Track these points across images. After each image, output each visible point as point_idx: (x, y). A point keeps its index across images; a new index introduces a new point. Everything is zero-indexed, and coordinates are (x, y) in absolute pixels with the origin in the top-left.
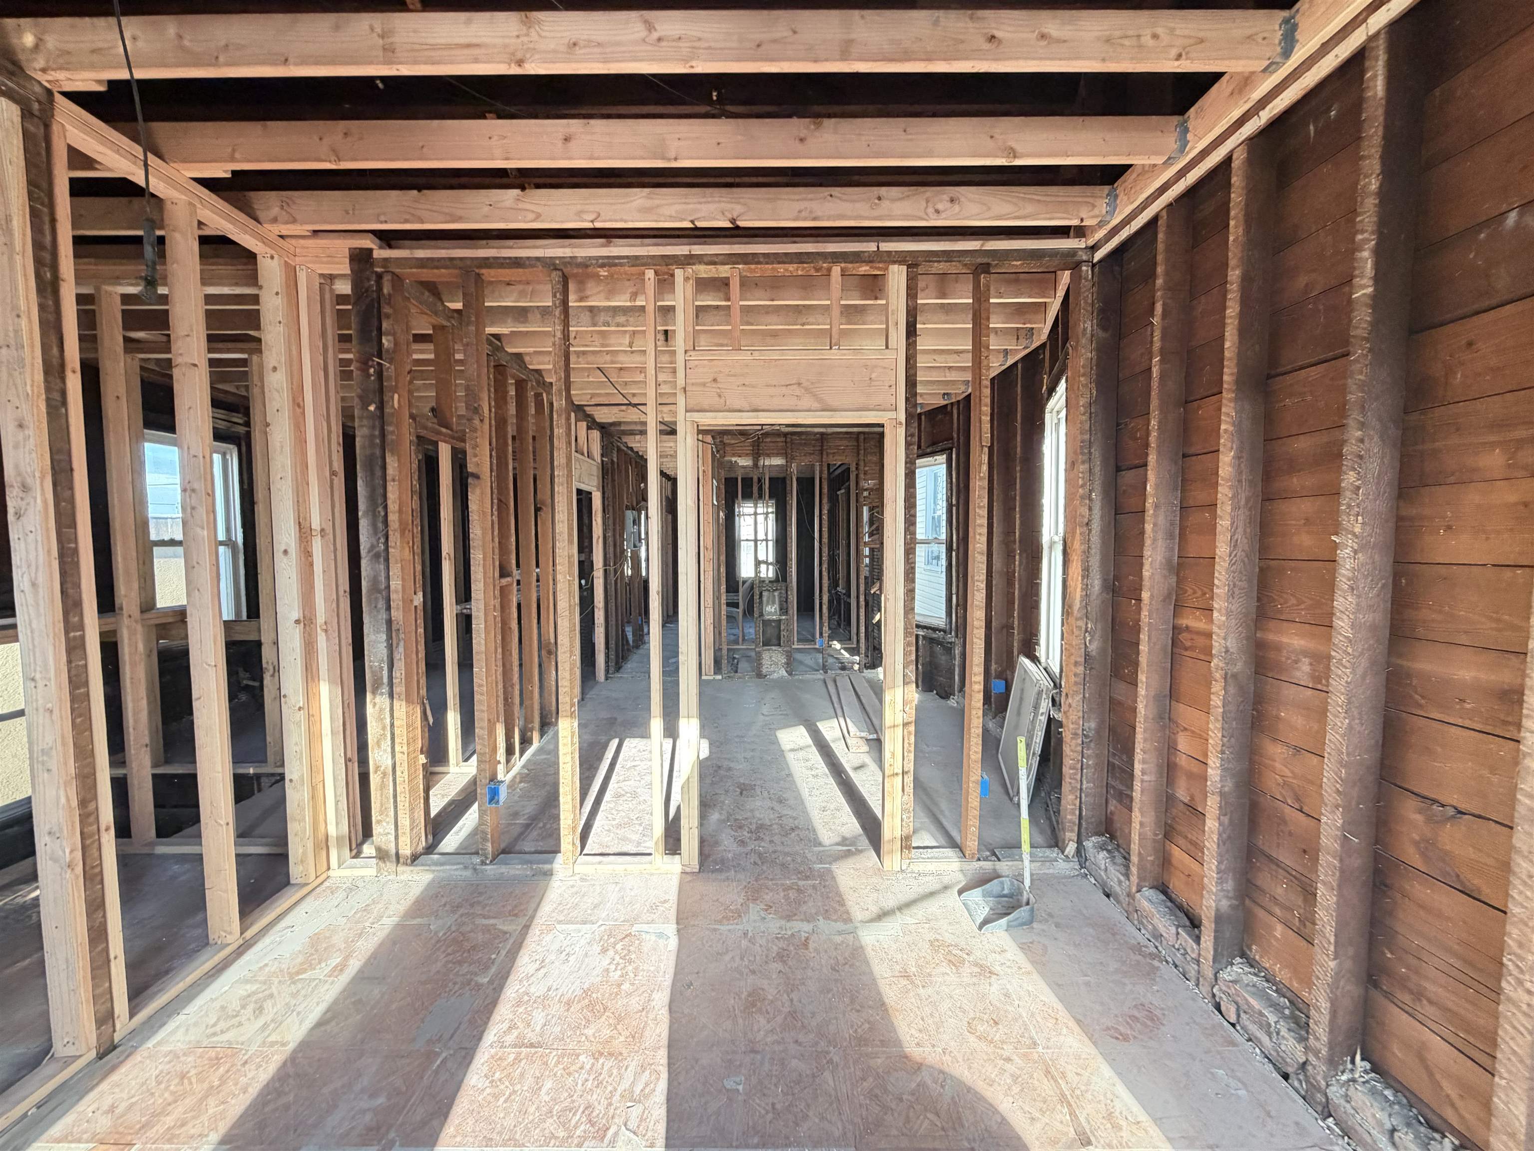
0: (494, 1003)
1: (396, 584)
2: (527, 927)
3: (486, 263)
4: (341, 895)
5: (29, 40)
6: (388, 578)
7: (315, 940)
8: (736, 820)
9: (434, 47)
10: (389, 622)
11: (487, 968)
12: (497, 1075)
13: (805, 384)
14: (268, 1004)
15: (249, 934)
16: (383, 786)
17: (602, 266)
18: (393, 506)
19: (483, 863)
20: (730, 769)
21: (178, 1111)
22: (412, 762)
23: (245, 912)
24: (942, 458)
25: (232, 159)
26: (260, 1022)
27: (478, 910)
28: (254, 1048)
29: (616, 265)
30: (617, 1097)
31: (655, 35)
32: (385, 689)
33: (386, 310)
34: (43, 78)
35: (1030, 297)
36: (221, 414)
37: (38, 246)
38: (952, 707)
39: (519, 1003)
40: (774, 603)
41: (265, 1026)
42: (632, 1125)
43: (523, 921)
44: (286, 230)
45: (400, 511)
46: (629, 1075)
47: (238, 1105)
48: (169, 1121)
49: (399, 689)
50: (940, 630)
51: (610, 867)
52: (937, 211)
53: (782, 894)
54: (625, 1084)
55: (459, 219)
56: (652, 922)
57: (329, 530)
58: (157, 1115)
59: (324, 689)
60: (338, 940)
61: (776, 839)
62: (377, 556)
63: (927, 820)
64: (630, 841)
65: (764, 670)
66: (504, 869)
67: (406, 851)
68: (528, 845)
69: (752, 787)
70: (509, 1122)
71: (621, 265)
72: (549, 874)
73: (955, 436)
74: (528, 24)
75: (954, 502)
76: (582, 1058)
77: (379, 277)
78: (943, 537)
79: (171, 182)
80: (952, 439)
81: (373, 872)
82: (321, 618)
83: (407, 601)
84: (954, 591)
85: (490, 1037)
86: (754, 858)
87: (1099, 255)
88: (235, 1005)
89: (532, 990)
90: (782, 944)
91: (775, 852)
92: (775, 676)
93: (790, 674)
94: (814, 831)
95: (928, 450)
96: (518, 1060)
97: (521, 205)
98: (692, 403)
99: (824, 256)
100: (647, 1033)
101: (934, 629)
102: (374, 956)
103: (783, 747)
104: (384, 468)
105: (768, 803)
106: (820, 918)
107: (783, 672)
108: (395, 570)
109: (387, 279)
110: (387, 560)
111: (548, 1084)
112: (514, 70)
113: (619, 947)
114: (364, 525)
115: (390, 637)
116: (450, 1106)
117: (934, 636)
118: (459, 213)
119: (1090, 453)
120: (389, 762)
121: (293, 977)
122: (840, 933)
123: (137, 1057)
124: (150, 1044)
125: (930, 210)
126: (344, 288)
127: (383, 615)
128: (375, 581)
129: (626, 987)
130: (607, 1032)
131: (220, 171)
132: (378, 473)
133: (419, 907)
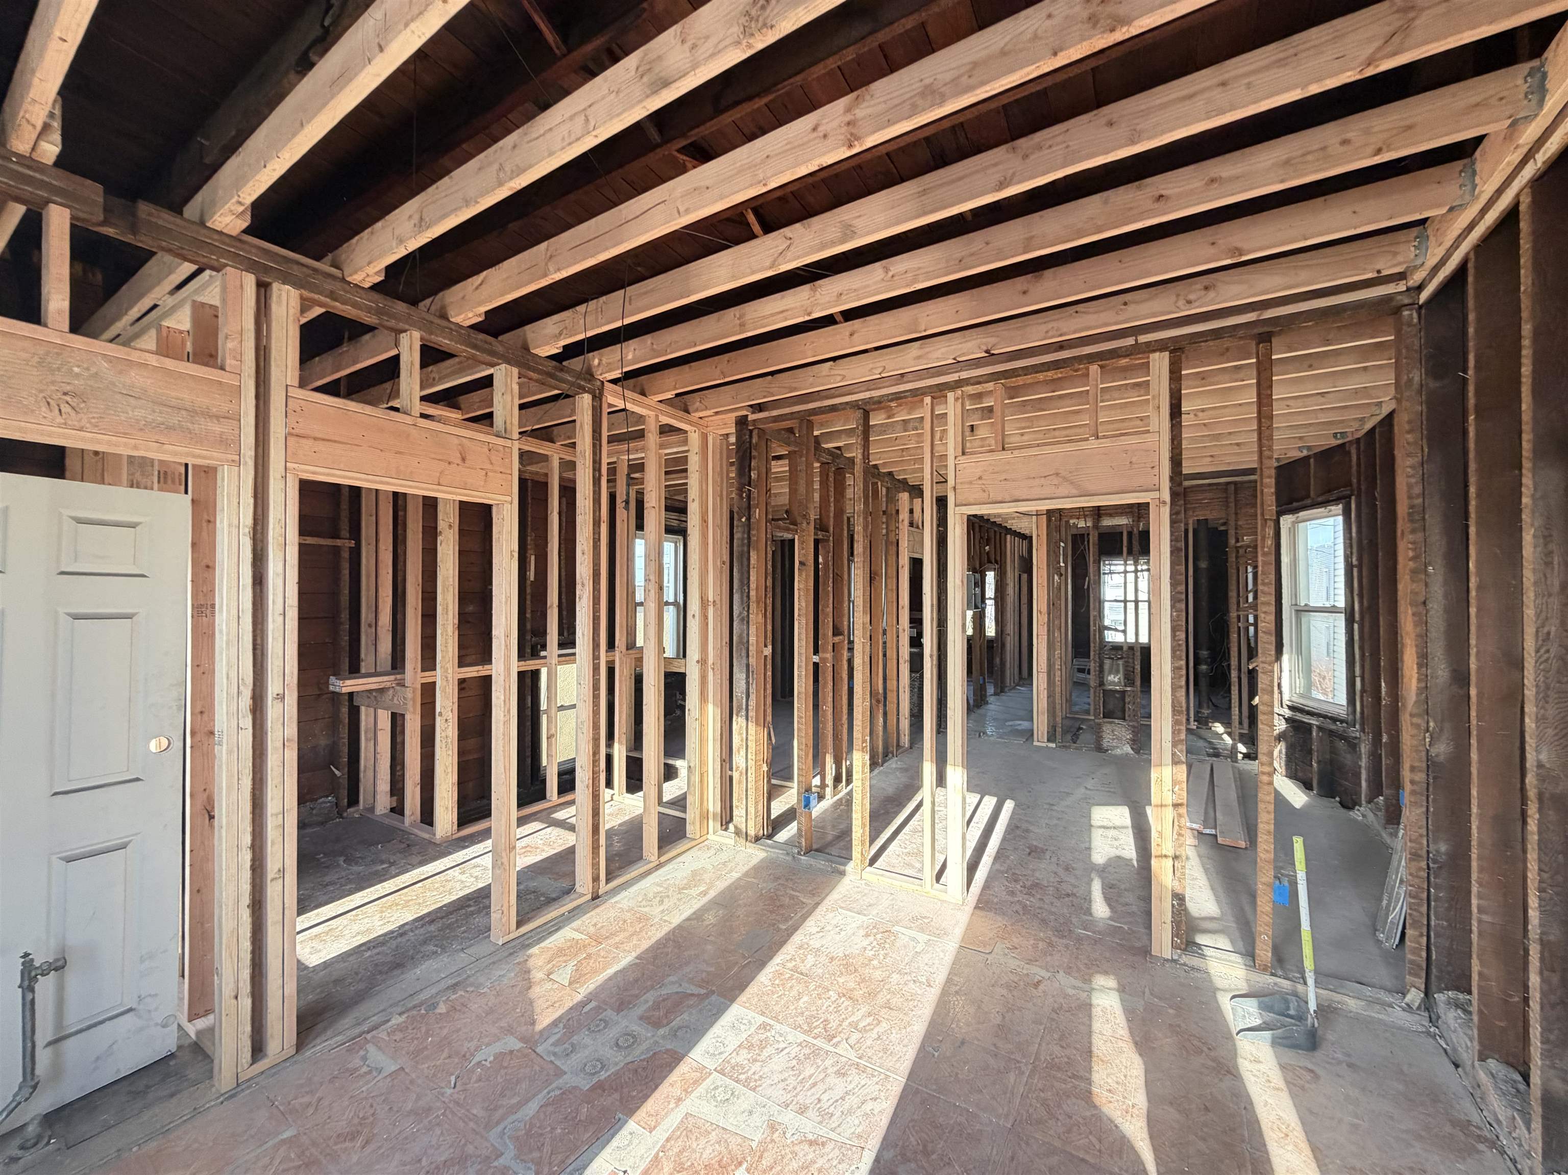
0: (785, 942)
1: (752, 639)
2: (818, 904)
3: (814, 412)
4: (712, 851)
5: (596, 362)
6: (748, 635)
7: (694, 873)
8: (1014, 874)
9: (764, 317)
10: (748, 666)
11: (786, 920)
12: (777, 982)
13: (1063, 473)
14: (666, 900)
15: (663, 859)
16: (740, 782)
17: (892, 400)
18: (753, 586)
19: (799, 853)
20: (1027, 831)
21: (622, 936)
22: (758, 768)
23: (660, 848)
24: (1338, 508)
25: (675, 389)
26: (661, 908)
27: (790, 884)
28: (657, 920)
29: (901, 398)
30: (846, 1023)
31: (890, 274)
32: (744, 713)
33: (754, 453)
34: (600, 378)
35: (1372, 338)
37: (594, 462)
38: (1356, 821)
39: (801, 947)
40: (1117, 672)
41: (663, 911)
42: (852, 1041)
43: (817, 899)
44: (701, 414)
45: (757, 589)
46: (858, 1015)
47: (645, 945)
48: (617, 939)
49: (752, 714)
50: (1342, 721)
51: (890, 881)
52: (1189, 302)
53: (1032, 942)
54: (854, 1018)
55: (795, 389)
56: (910, 928)
57: (718, 602)
58: (613, 934)
59: (710, 707)
60: (707, 877)
61: (1047, 899)
62: (742, 620)
64: (913, 867)
65: (1105, 744)
66: (812, 861)
67: (752, 832)
68: (834, 851)
69: (1043, 851)
70: (777, 1008)
71: (905, 397)
72: (843, 873)
73: (1354, 481)
74: (814, 290)
75: (1355, 562)
76: (831, 993)
77: (751, 431)
78: (1341, 603)
79: (649, 407)
80: (1351, 485)
81: (732, 842)
82: (710, 661)
83: (759, 652)
84: (1358, 671)
85: (778, 959)
86: (1018, 907)
87: (1424, 296)
88: (651, 895)
89: (811, 942)
90: (1012, 977)
91: (1040, 908)
92: (1118, 752)
93: (1137, 751)
94: (1090, 901)
95: (1320, 499)
96: (791, 978)
97: (833, 372)
98: (960, 498)
99: (1079, 359)
100: (880, 996)
101: (1334, 719)
102: (722, 893)
103: (1093, 823)
104: (749, 559)
105: (1053, 867)
106: (1061, 972)
107: (1128, 749)
108: (753, 630)
109: (755, 433)
110: (748, 622)
111: (805, 998)
112: (807, 318)
113: (879, 936)
114: (736, 597)
115: (748, 677)
116: (746, 986)
117: (1333, 727)
118: (794, 385)
119: (1424, 519)
120: (744, 765)
121: (680, 890)
122: (1074, 987)
123: (607, 905)
124: (613, 900)
125: (1181, 303)
126: (733, 439)
127: (744, 661)
128: (740, 636)
129: (875, 962)
130: (852, 985)
131: (670, 395)
132: (745, 563)
133: (756, 869)
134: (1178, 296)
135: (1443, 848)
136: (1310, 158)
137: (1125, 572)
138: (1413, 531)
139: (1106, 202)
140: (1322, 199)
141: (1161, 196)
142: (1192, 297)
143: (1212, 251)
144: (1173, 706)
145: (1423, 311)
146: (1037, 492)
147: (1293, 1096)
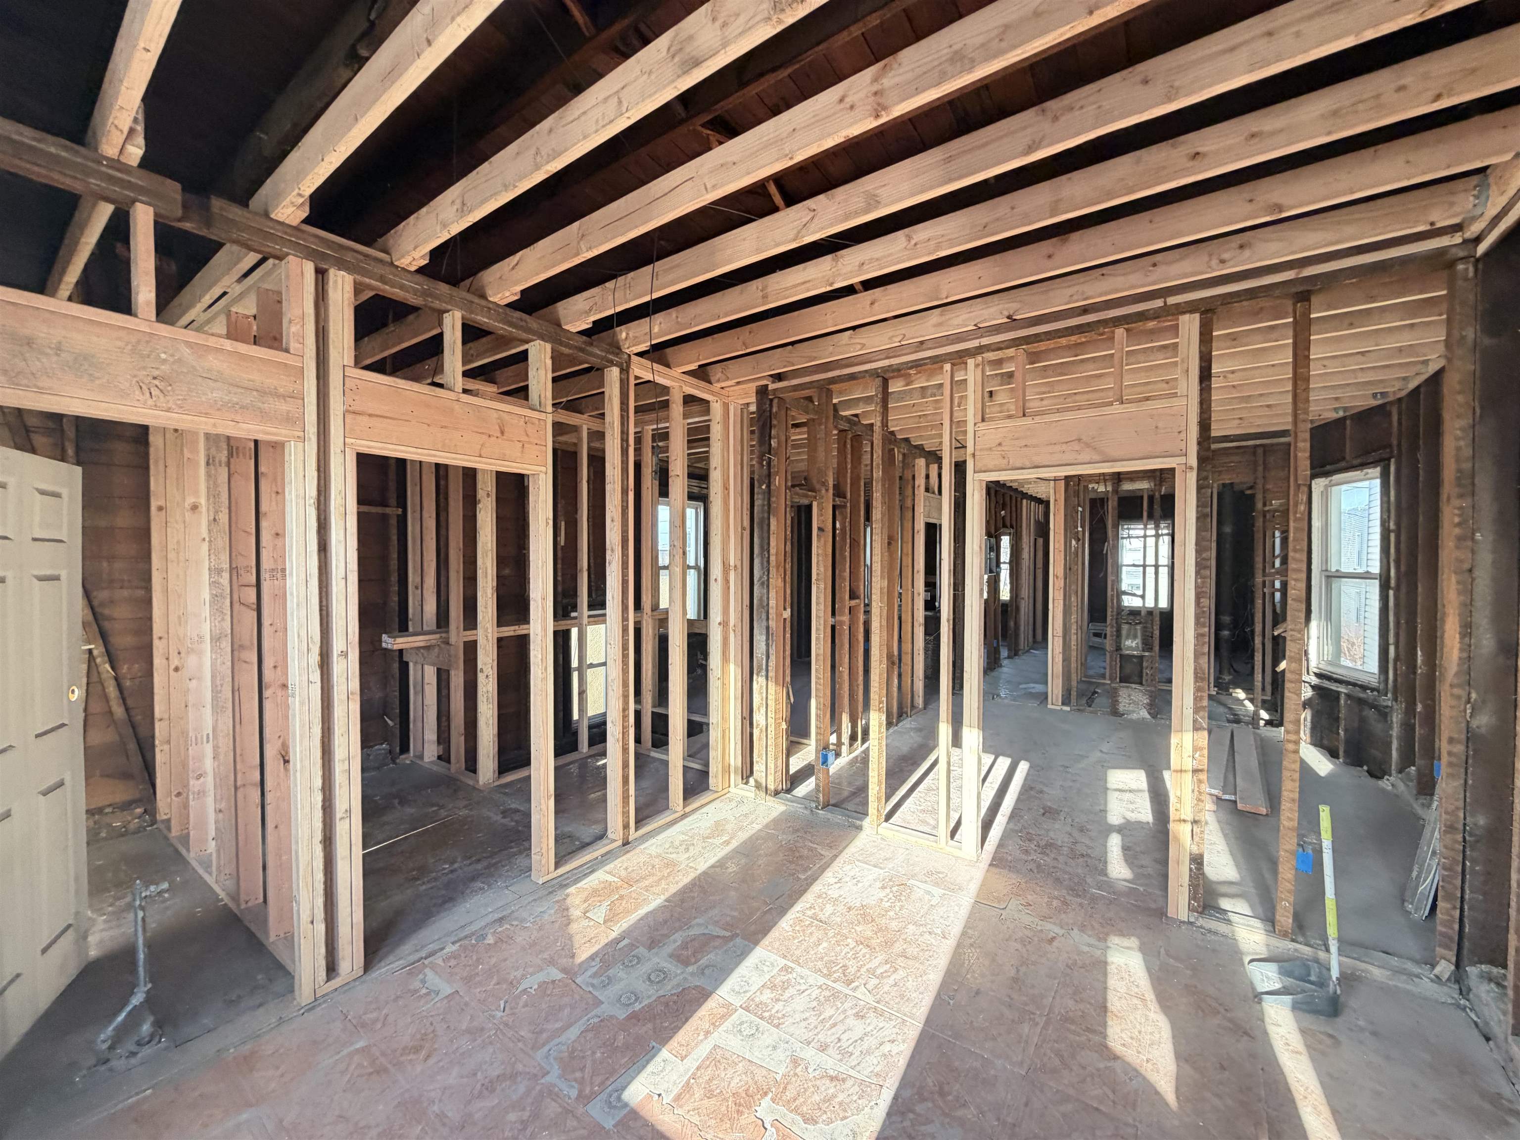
0: (805, 891)
1: (772, 603)
2: (836, 856)
3: (833, 381)
4: (734, 804)
5: (624, 335)
6: (768, 598)
7: (717, 824)
8: (1028, 833)
9: (787, 289)
10: (768, 628)
11: (805, 870)
12: (797, 928)
13: (1084, 439)
14: (691, 848)
15: (688, 809)
16: (760, 739)
17: (911, 368)
18: (773, 551)
19: (817, 808)
20: (1041, 792)
21: (651, 880)
22: (778, 725)
23: (685, 799)
24: (1376, 471)
25: (699, 360)
26: (687, 856)
27: (809, 837)
28: (683, 866)
29: (921, 365)
30: (863, 970)
31: (913, 242)
32: (764, 673)
33: (774, 422)
34: (627, 351)
35: (1421, 293)
36: (695, 482)
37: (622, 432)
38: (1383, 791)
39: (819, 897)
40: (1135, 637)
41: (688, 858)
42: (870, 986)
43: (835, 852)
44: (723, 384)
45: (777, 554)
46: (875, 962)
47: (673, 889)
48: (647, 883)
49: (771, 674)
50: (1373, 690)
51: (905, 836)
52: (1223, 261)
53: (1046, 900)
54: (872, 965)
55: (815, 359)
56: (926, 882)
57: (739, 566)
58: (643, 878)
59: (732, 667)
60: (729, 827)
61: (1061, 859)
62: (763, 584)
63: (1253, 890)
64: (928, 824)
65: (1121, 708)
66: (829, 816)
67: (772, 787)
68: (851, 806)
69: (1058, 812)
70: (798, 952)
71: (925, 364)
72: (859, 828)
73: (1395, 442)
74: (836, 260)
75: (1392, 526)
76: (849, 940)
77: (771, 400)
78: (1375, 569)
79: (673, 379)
80: (1390, 446)
81: (752, 795)
82: (732, 623)
83: (779, 615)
84: (1392, 640)
85: (798, 907)
86: (1033, 866)
87: (1482, 248)
88: (677, 843)
89: (829, 892)
90: (1028, 933)
91: (1054, 867)
92: (1134, 716)
93: (1154, 716)
94: (1106, 862)
95: (1356, 462)
96: (810, 925)
97: (853, 341)
98: (979, 465)
99: (1104, 322)
100: (897, 945)
101: (1364, 688)
102: (745, 842)
103: (1109, 785)
104: (769, 525)
105: (1068, 829)
106: (1076, 931)
107: (1144, 714)
108: (772, 594)
109: (776, 401)
110: (768, 586)
111: (825, 945)
112: (829, 289)
113: (895, 889)
114: (757, 562)
115: (767, 639)
116: (769, 931)
117: (1362, 695)
118: (814, 354)
119: (1473, 484)
120: (764, 723)
121: (705, 838)
122: (1089, 945)
123: (637, 850)
124: (642, 847)
125: (1214, 262)
126: (753, 408)
127: (764, 623)
128: (761, 600)
129: (891, 913)
130: (869, 933)
131: (693, 366)
132: (766, 528)
133: (776, 822)
134: (1210, 255)
135: (1482, 821)
136: (1361, 107)
137: (1145, 536)
138: (1461, 496)
139: (1138, 162)
140: (1372, 150)
141: (1198, 154)
142: (1226, 256)
143: (1249, 207)
144: (1196, 673)
145: (1480, 266)
146: (1055, 459)
147: (1313, 1059)
